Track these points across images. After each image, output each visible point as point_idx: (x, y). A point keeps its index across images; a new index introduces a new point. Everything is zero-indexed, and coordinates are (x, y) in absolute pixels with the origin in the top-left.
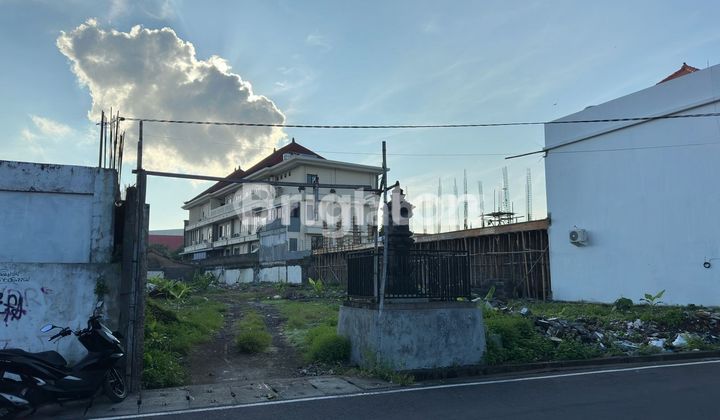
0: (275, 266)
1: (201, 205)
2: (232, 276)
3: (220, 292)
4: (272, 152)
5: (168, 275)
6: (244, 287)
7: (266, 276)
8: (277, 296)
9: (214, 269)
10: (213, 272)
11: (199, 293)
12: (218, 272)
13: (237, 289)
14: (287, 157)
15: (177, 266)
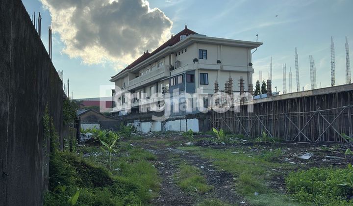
0: (177, 119)
1: (123, 78)
2: (145, 127)
3: (139, 139)
4: (170, 38)
5: (103, 127)
6: (157, 135)
7: (170, 126)
8: (189, 143)
9: (133, 122)
10: (133, 124)
11: (125, 139)
12: (136, 124)
13: (152, 137)
14: (183, 38)
15: (109, 120)
